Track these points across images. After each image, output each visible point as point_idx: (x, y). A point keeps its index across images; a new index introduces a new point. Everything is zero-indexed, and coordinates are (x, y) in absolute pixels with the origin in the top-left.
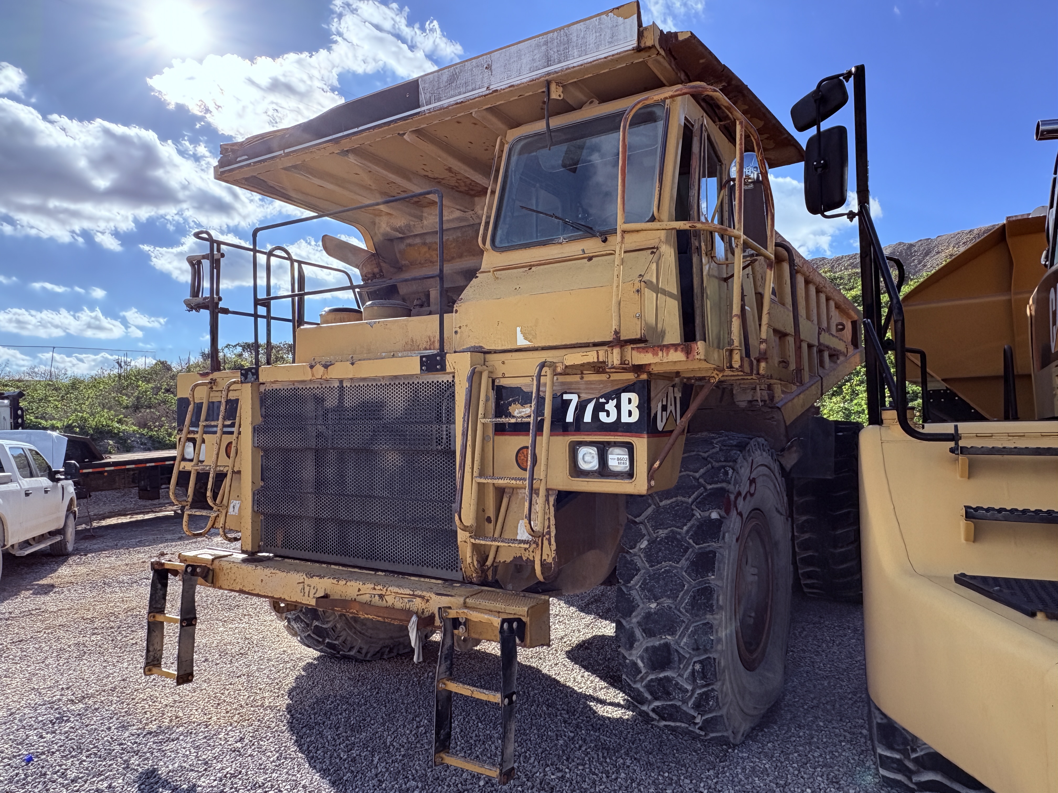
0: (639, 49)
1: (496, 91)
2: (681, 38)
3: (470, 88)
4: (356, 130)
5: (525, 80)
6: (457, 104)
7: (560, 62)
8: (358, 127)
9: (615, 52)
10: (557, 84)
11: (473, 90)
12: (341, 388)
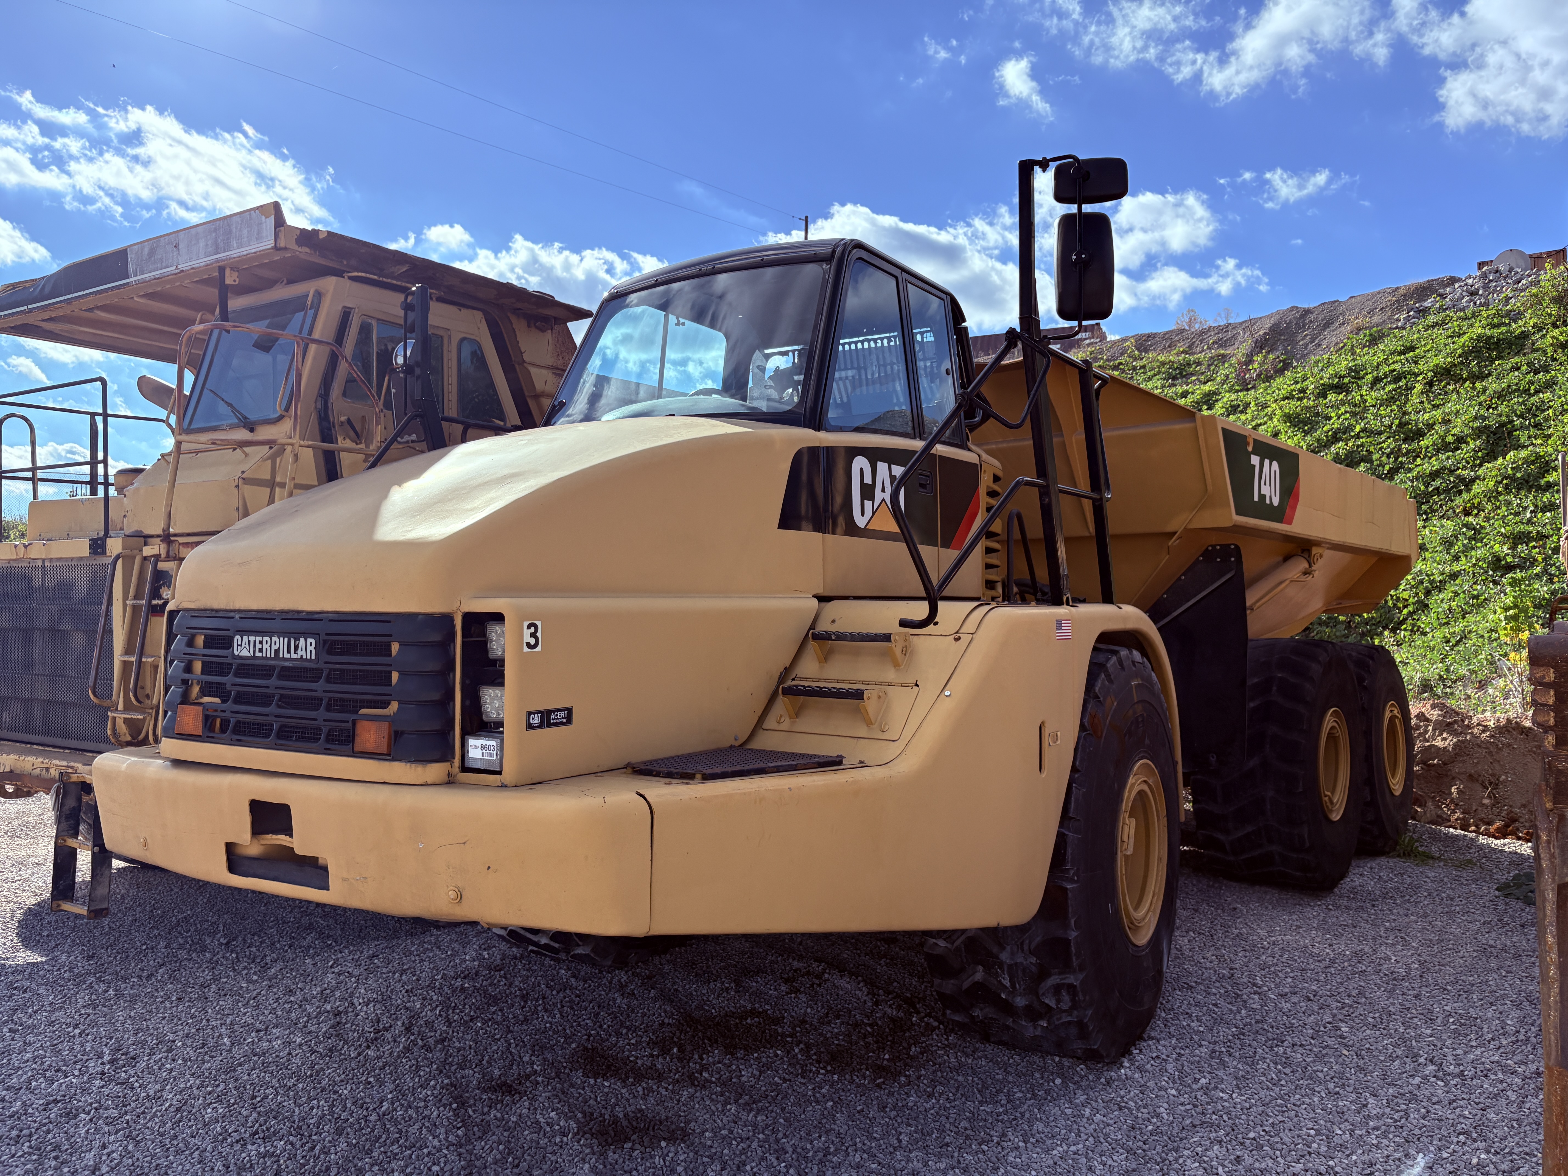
0: (276, 248)
1: (182, 271)
2: (321, 236)
3: (164, 264)
4: (82, 293)
5: (202, 264)
6: (155, 279)
7: (225, 252)
8: (84, 290)
9: (261, 249)
10: (232, 269)
11: (167, 267)
12: (44, 567)
